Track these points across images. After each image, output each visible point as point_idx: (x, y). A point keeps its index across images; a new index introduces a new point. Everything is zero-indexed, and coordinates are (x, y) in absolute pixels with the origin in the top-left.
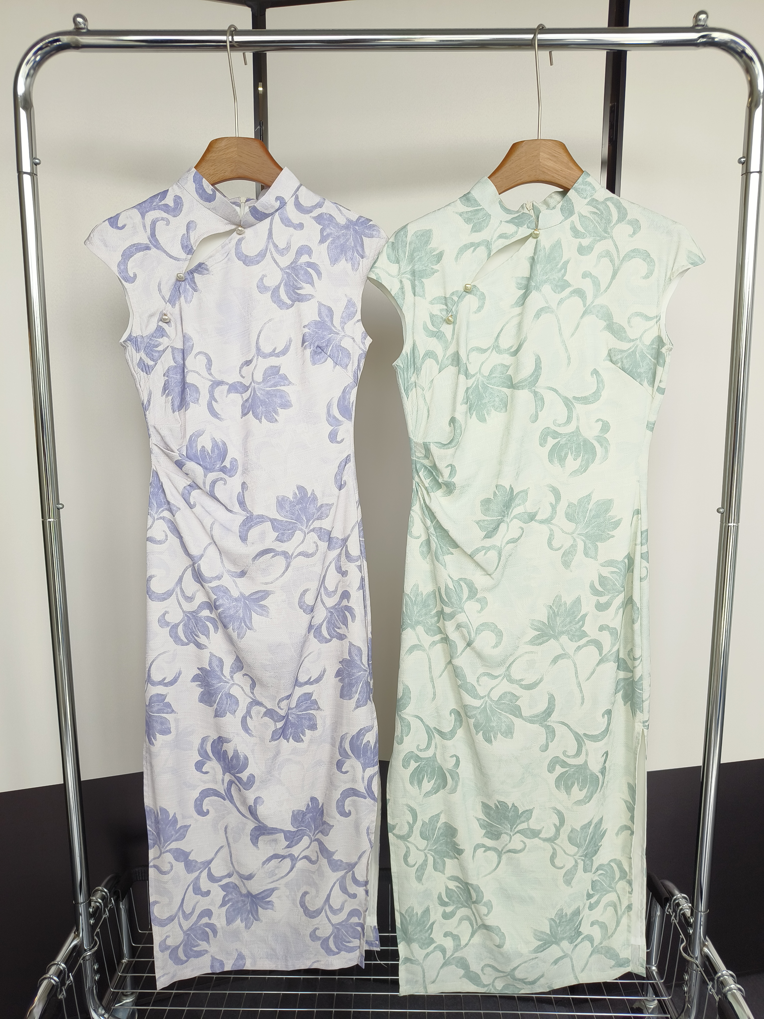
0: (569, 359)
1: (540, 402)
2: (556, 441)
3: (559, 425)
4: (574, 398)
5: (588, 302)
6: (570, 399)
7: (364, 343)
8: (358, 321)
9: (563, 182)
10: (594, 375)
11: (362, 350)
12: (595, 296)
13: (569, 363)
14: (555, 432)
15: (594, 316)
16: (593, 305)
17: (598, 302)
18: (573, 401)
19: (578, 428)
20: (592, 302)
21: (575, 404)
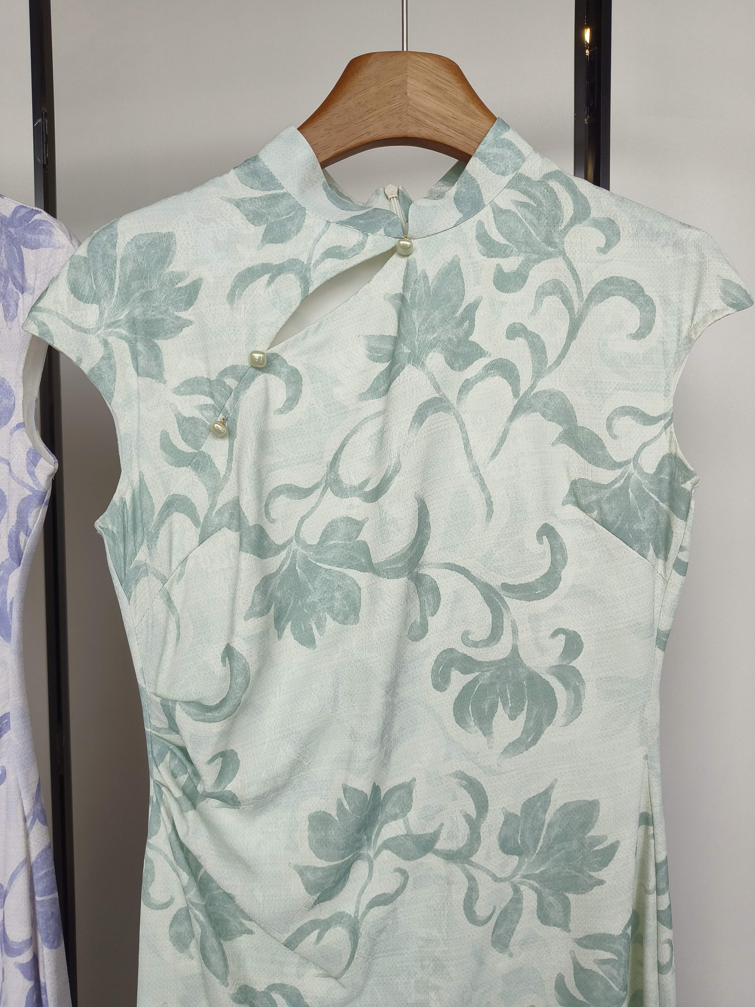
0: (489, 503)
1: (430, 597)
2: (470, 677)
3: (475, 644)
4: (505, 587)
5: (524, 387)
6: (497, 589)
7: (32, 474)
8: (19, 426)
9: (458, 142)
10: (545, 537)
11: (31, 489)
12: (538, 374)
13: (490, 514)
14: (467, 659)
15: (538, 414)
16: (534, 392)
17: (544, 384)
18: (502, 593)
19: (515, 650)
20: (532, 387)
21: (506, 599)
